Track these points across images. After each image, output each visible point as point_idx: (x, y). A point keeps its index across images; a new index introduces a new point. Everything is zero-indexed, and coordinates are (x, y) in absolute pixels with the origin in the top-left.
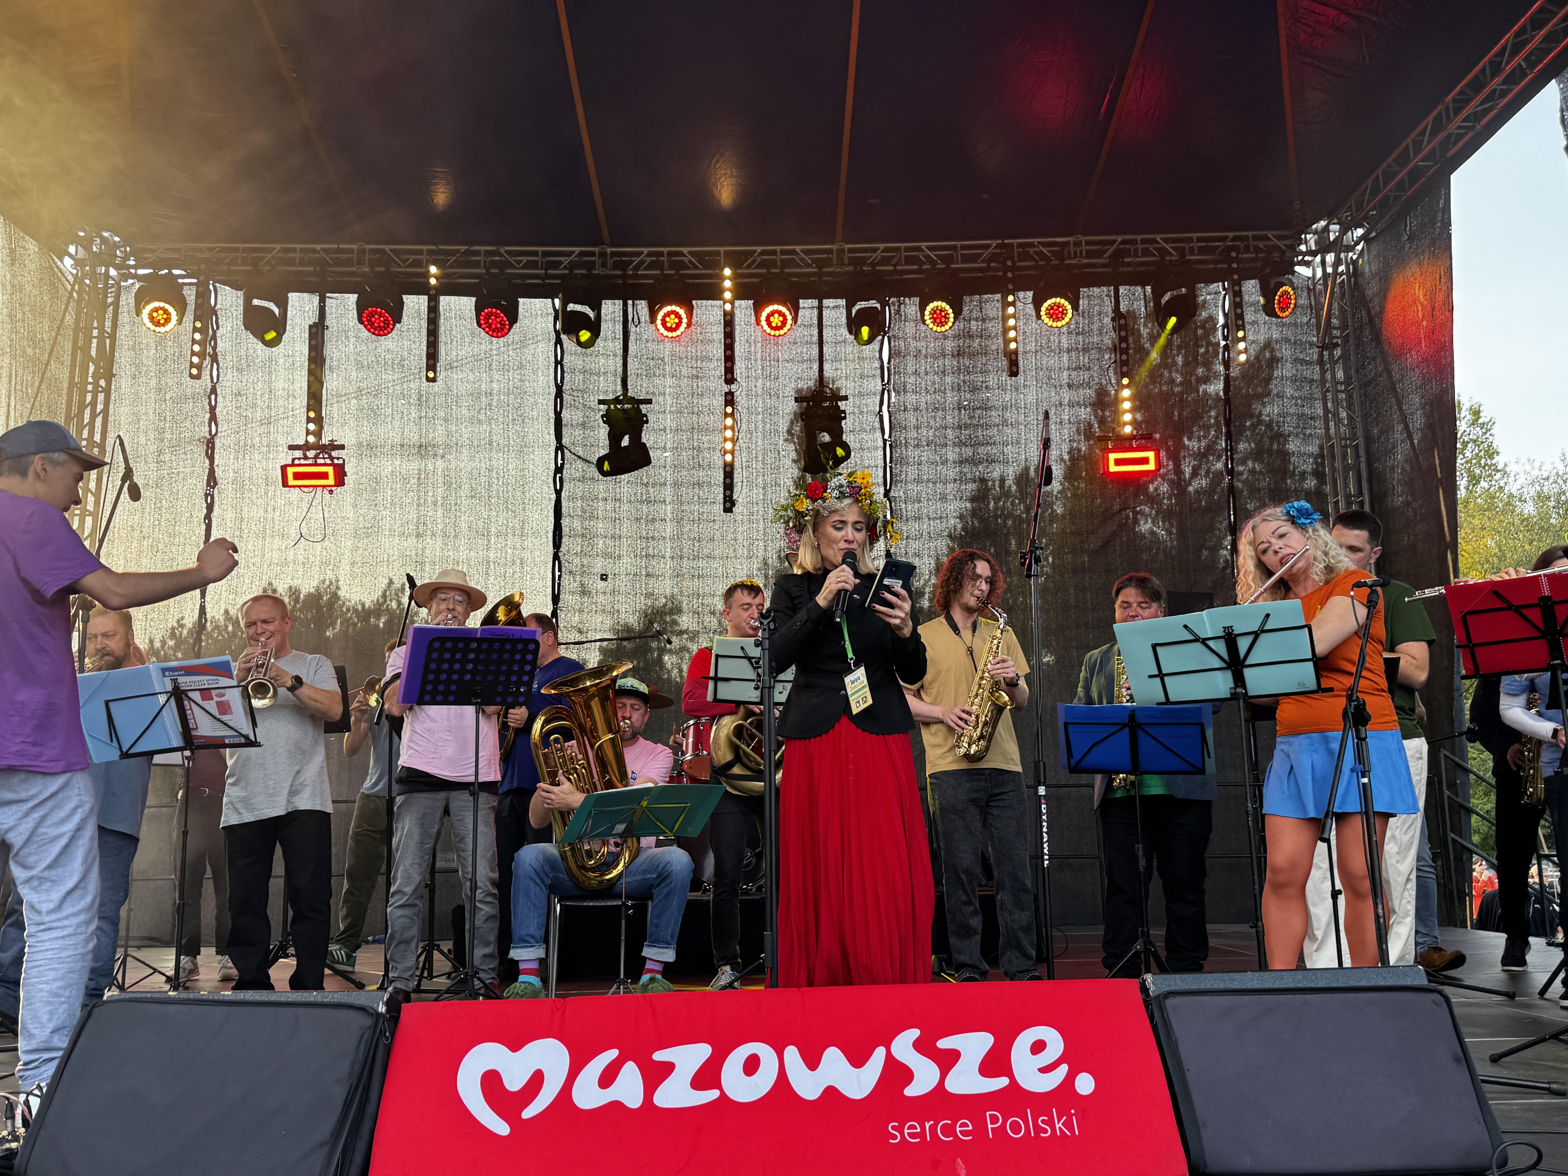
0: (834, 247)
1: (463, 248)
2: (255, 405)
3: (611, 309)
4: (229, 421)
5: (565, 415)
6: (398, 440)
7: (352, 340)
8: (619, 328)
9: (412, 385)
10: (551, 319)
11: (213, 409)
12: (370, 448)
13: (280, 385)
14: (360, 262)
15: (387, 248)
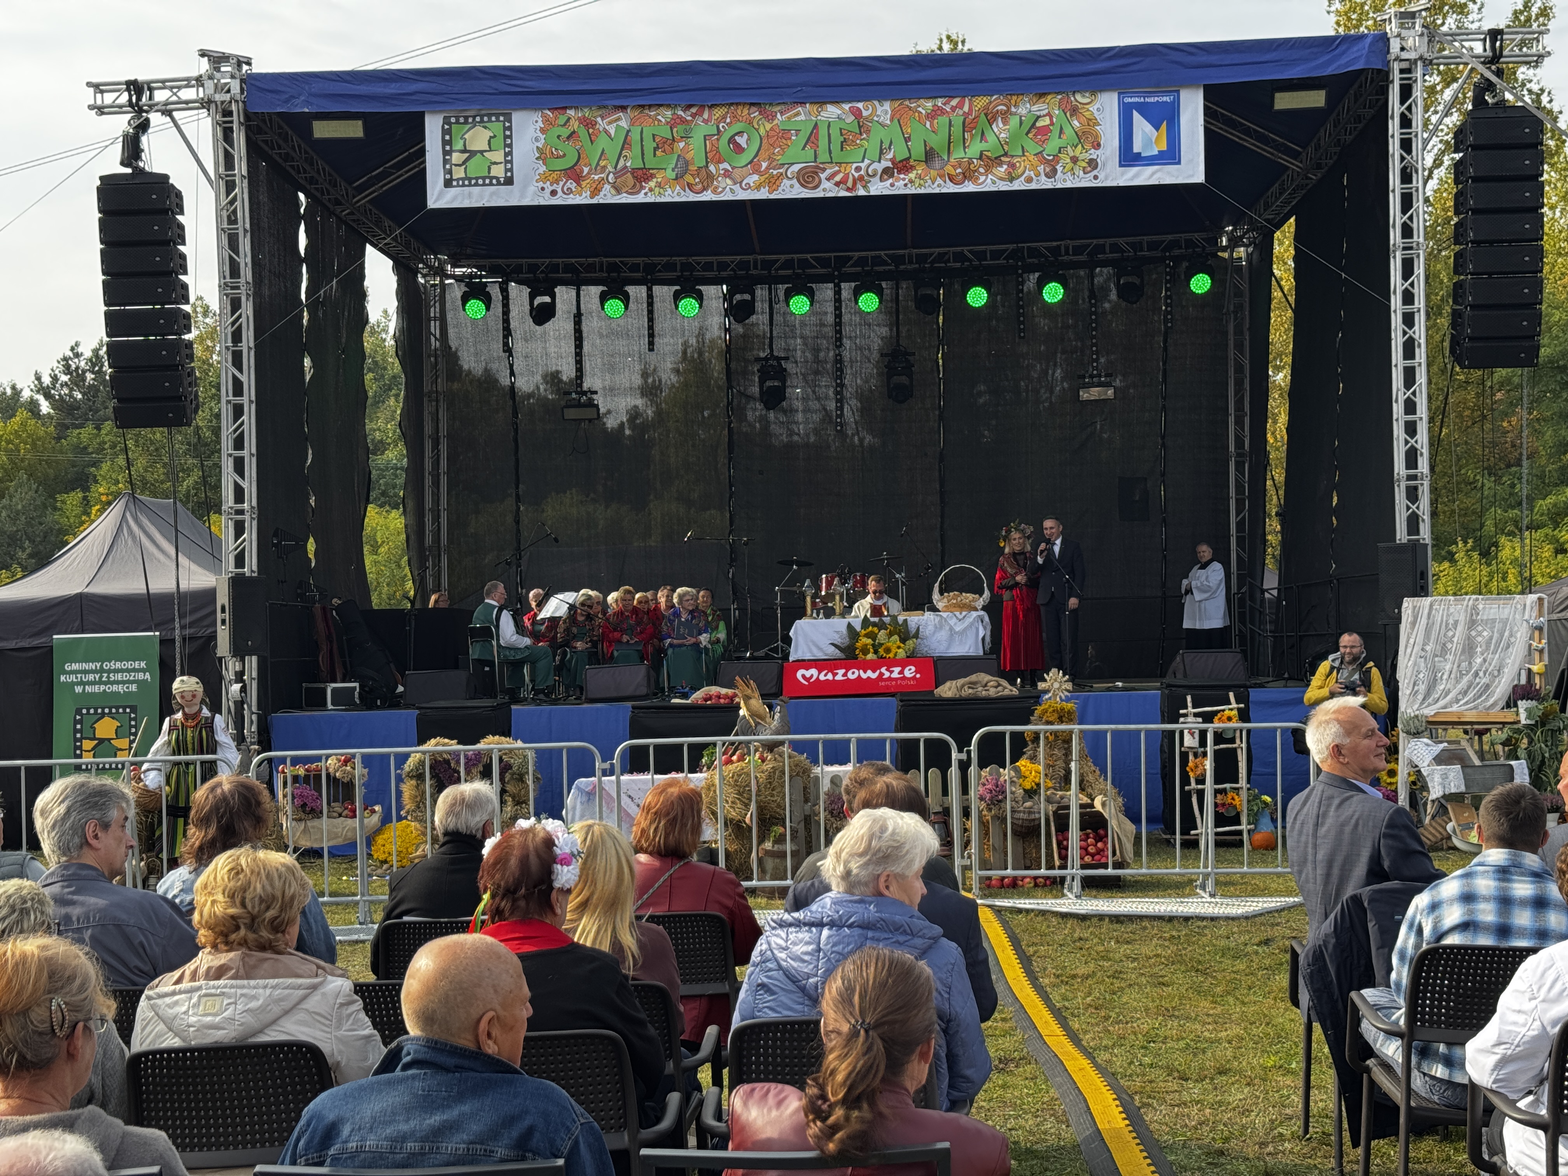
0: (907, 251)
1: (665, 259)
2: (537, 364)
3: (761, 292)
4: (521, 374)
5: (733, 365)
6: (628, 385)
7: (595, 319)
8: (766, 305)
9: (635, 348)
10: (721, 300)
11: (511, 366)
12: (611, 390)
13: (552, 350)
14: (601, 270)
15: (617, 260)
